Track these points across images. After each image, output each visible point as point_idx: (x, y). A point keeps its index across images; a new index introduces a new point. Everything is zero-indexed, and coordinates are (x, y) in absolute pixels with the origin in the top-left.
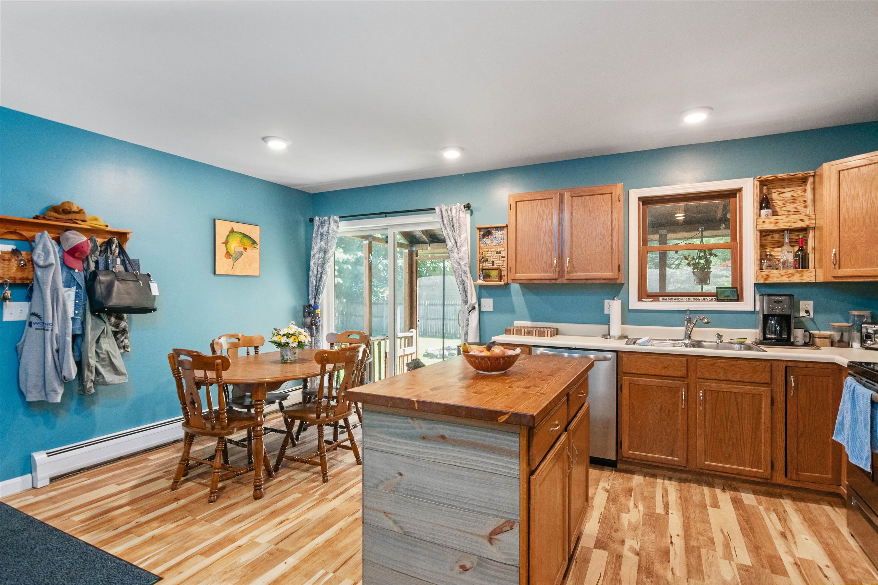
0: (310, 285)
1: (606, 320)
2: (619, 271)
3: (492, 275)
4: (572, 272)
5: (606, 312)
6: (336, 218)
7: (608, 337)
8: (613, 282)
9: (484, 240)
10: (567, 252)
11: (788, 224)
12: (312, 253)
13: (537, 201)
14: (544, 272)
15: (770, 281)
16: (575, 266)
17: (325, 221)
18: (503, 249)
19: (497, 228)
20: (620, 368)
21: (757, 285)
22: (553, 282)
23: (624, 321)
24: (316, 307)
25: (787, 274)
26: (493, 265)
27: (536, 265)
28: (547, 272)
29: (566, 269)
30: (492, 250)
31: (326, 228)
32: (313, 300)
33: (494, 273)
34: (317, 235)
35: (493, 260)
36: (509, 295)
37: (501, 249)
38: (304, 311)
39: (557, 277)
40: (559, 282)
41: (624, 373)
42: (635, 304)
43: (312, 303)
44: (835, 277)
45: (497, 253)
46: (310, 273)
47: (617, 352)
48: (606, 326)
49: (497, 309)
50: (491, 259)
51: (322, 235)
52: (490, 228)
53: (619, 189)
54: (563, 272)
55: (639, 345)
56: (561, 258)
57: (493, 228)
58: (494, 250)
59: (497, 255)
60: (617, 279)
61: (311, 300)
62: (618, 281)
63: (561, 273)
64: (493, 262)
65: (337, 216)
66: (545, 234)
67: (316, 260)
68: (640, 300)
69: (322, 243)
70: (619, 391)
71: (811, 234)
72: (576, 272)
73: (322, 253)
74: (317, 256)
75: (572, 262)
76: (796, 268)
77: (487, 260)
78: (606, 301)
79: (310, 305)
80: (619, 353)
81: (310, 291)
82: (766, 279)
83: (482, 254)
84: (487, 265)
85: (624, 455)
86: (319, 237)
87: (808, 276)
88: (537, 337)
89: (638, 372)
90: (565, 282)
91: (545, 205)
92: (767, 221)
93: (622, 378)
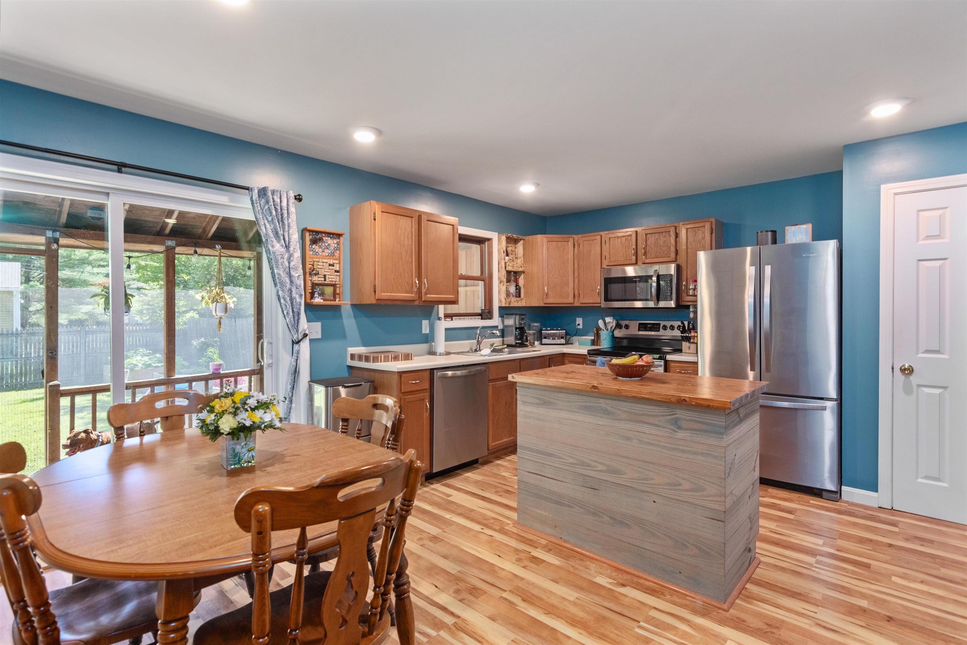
3: (326, 292)
4: (427, 294)
5: (424, 332)
9: (314, 246)
10: (424, 271)
11: (517, 268)
13: (400, 216)
15: (512, 305)
16: (429, 288)
18: (337, 262)
19: (329, 234)
21: (501, 308)
22: (411, 303)
25: (517, 301)
26: (325, 280)
27: (400, 285)
29: (423, 291)
30: (324, 260)
33: (329, 290)
35: (325, 273)
36: (340, 317)
37: (334, 261)
41: (490, 380)
44: (545, 304)
45: (330, 265)
47: (488, 363)
49: (326, 334)
50: (322, 272)
52: (322, 232)
56: (420, 279)
57: (325, 233)
58: (326, 261)
59: (330, 267)
63: (420, 294)
64: (325, 276)
71: (522, 276)
72: (431, 294)
75: (427, 284)
76: (516, 297)
77: (318, 274)
78: (424, 322)
82: (510, 304)
83: (313, 265)
84: (316, 279)
85: (490, 448)
87: (522, 303)
88: (403, 362)
90: (423, 303)
92: (510, 264)
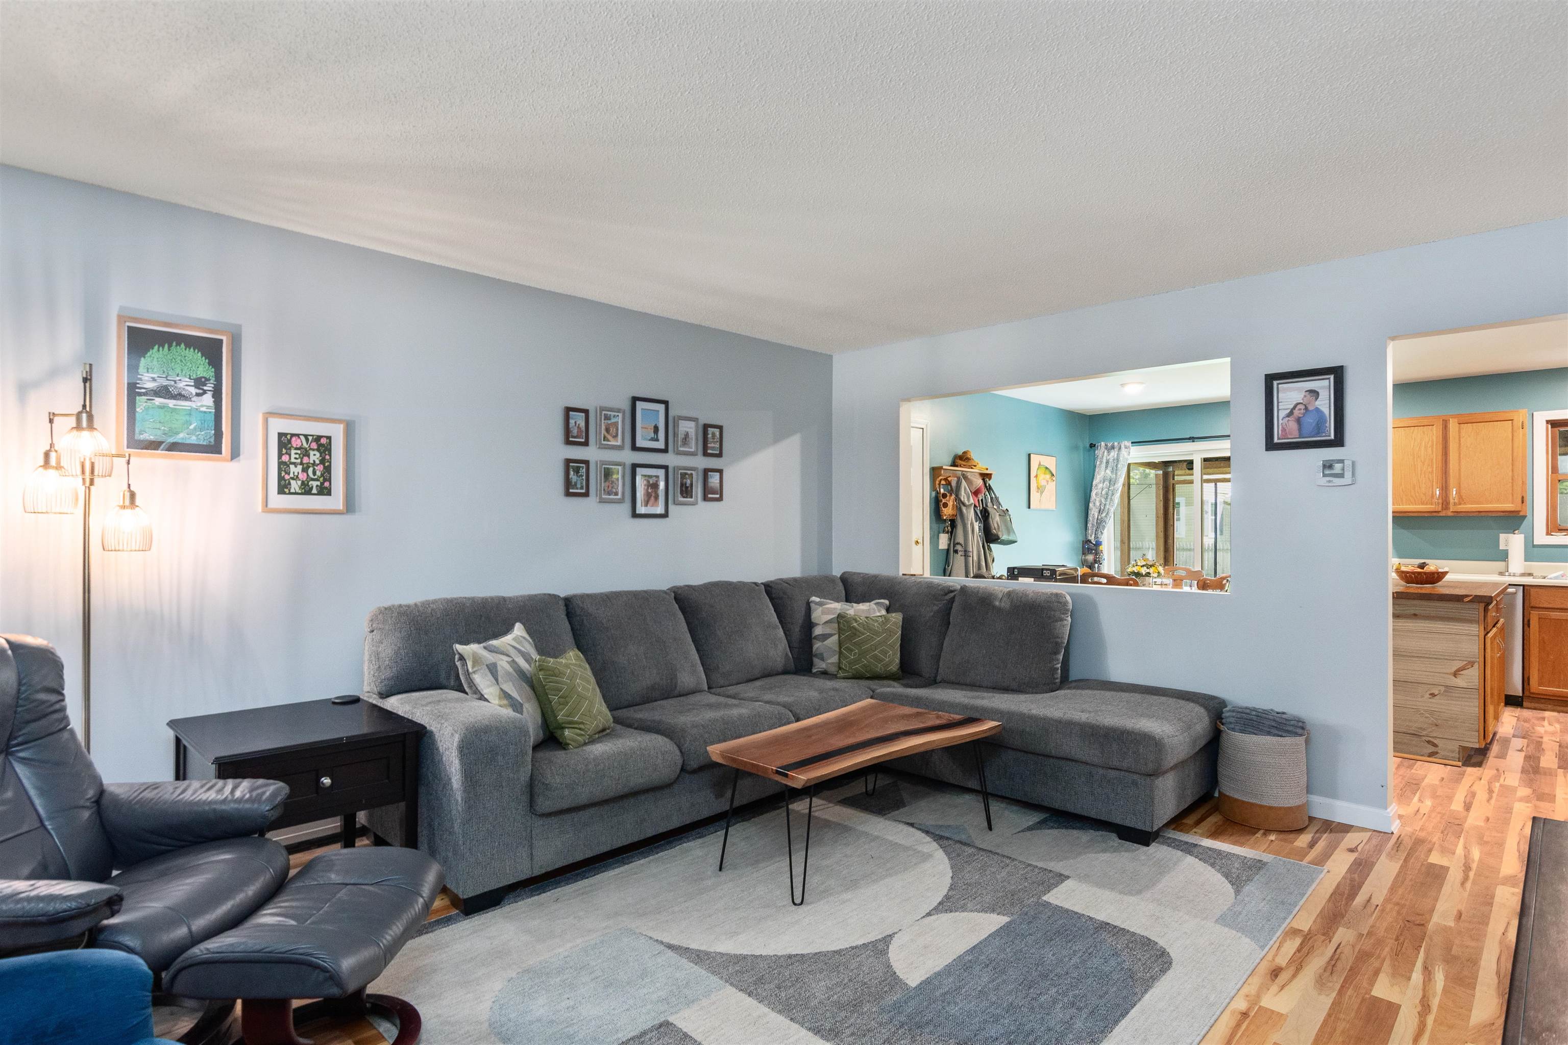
0: (1090, 518)
1: (1504, 556)
2: (1523, 503)
4: (1460, 504)
5: (1502, 547)
6: (1128, 444)
7: (1507, 574)
8: (1514, 514)
10: (1452, 481)
12: (1094, 483)
14: (1423, 504)
16: (1464, 497)
17: (1113, 448)
20: (1527, 602)
22: (1435, 514)
23: (1528, 558)
24: (1098, 544)
27: (1411, 496)
28: (1427, 504)
29: (1452, 501)
31: (1113, 454)
32: (1093, 536)
34: (1101, 462)
38: (1083, 547)
39: (1440, 509)
40: (1441, 514)
41: (1532, 607)
42: (1541, 537)
43: (1092, 538)
46: (1091, 505)
47: (1524, 586)
48: (1503, 564)
51: (1107, 462)
53: (1521, 415)
54: (1448, 503)
55: (1551, 579)
56: (1445, 488)
60: (1520, 511)
61: (1091, 536)
62: (1521, 514)
63: (1445, 503)
65: (1128, 441)
66: (1423, 463)
67: (1100, 491)
68: (1548, 534)
69: (1108, 471)
70: (1526, 626)
72: (1465, 503)
73: (1107, 483)
74: (1101, 485)
75: (1459, 493)
78: (1501, 535)
79: (1090, 541)
80: (1526, 588)
81: (1089, 525)
85: (1532, 691)
86: (1104, 465)
89: (1550, 606)
90: (1450, 514)
91: (1424, 432)
93: (1530, 613)
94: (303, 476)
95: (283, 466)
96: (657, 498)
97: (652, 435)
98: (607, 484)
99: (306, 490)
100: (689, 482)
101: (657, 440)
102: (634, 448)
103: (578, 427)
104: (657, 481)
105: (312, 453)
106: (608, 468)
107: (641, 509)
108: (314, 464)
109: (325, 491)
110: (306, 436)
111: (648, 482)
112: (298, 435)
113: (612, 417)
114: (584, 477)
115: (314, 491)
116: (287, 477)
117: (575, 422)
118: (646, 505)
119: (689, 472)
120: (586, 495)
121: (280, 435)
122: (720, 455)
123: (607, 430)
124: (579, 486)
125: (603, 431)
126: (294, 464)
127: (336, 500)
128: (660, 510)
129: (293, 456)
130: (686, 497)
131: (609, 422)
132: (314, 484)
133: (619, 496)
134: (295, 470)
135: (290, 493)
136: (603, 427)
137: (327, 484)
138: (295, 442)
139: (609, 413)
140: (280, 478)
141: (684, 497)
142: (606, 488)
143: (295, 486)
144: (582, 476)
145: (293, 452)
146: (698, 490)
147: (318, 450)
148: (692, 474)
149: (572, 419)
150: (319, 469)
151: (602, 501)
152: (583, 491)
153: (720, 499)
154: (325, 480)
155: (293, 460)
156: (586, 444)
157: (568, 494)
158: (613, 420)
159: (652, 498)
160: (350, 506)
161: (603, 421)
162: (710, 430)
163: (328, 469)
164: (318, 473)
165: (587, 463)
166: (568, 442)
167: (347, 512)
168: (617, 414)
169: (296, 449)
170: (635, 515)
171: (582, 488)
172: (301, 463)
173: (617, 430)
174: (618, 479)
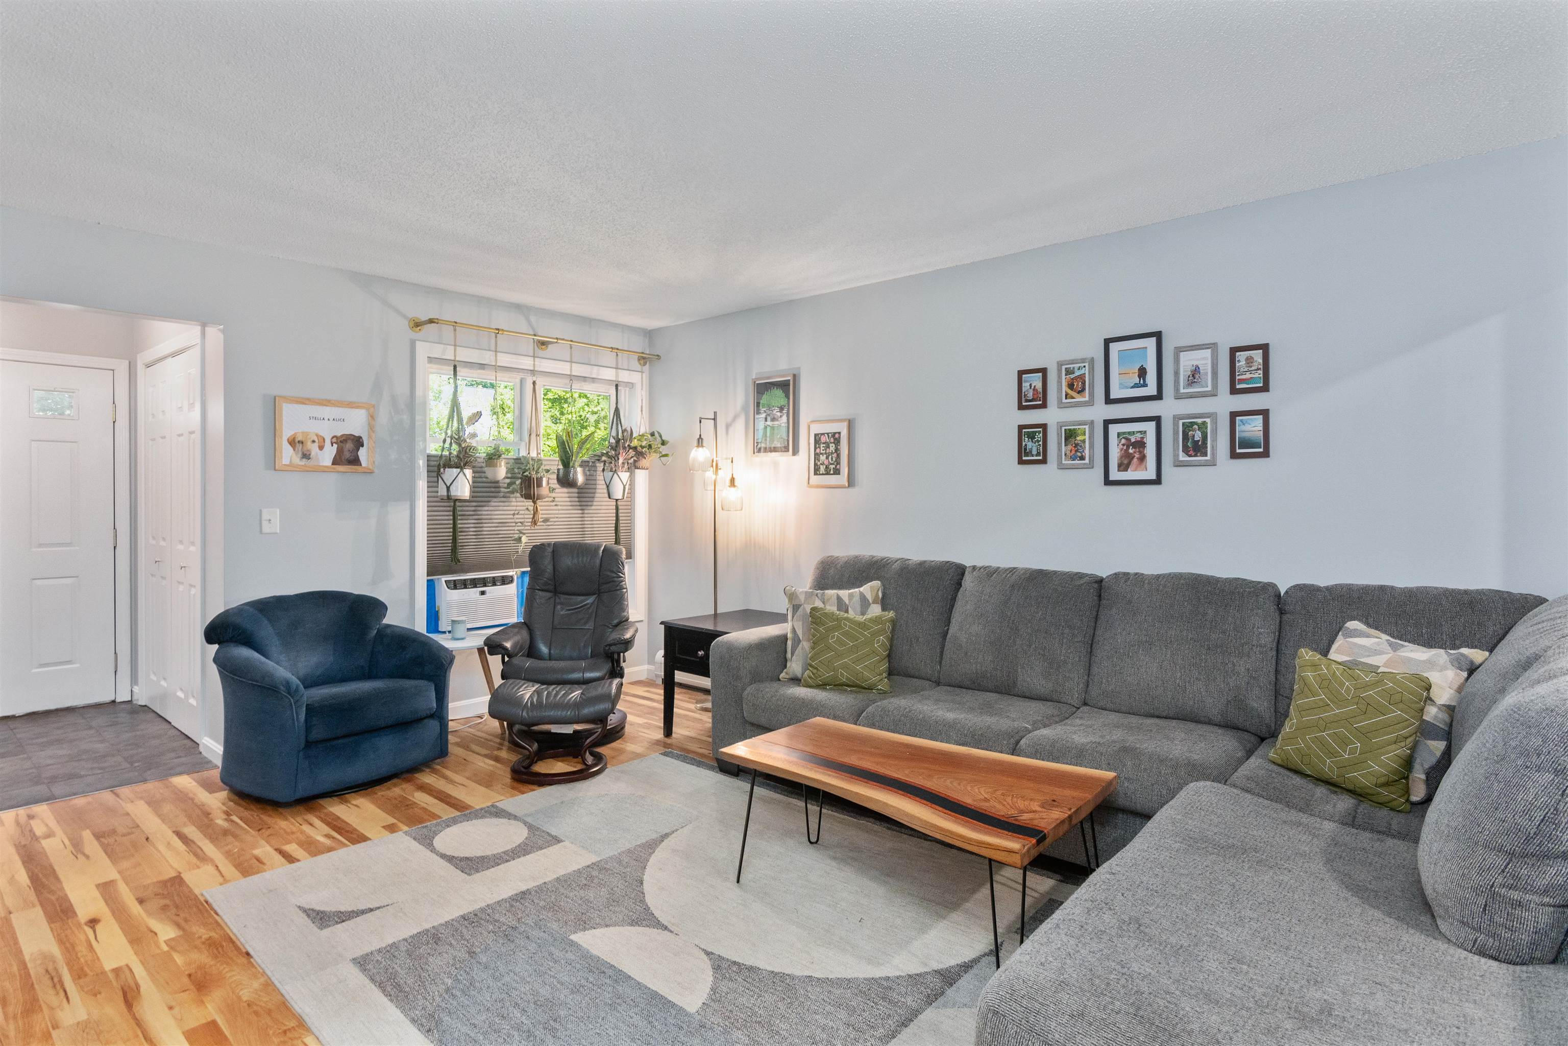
94: (826, 462)
95: (817, 455)
96: (1143, 458)
97: (1137, 380)
98: (1070, 447)
99: (827, 473)
100: (1198, 436)
101: (1145, 385)
102: (1109, 401)
103: (1034, 390)
104: (1143, 438)
105: (831, 445)
106: (1070, 430)
107: (1115, 475)
108: (832, 453)
109: (837, 472)
110: (828, 434)
111: (1128, 439)
112: (823, 434)
113: (1076, 369)
114: (1041, 443)
115: (832, 472)
116: (819, 463)
117: (1031, 385)
118: (1126, 470)
119: (1199, 421)
120: (1044, 461)
121: (816, 435)
122: (1265, 388)
123: (1071, 386)
124: (1034, 452)
125: (1065, 388)
126: (821, 454)
127: (842, 479)
128: (1151, 474)
129: (822, 448)
130: (1196, 456)
131: (1072, 376)
132: (832, 467)
133: (1087, 461)
134: (823, 458)
135: (820, 474)
136: (1064, 384)
137: (838, 467)
138: (823, 439)
139: (1072, 366)
140: (815, 464)
141: (1190, 456)
142: (1068, 452)
143: (822, 469)
144: (1038, 441)
145: (822, 445)
146: (1221, 444)
147: (834, 443)
148: (1204, 423)
149: (1026, 381)
150: (835, 455)
151: (1061, 467)
152: (1040, 458)
153: (1266, 454)
154: (837, 464)
155: (822, 452)
156: (1044, 406)
157: (1021, 462)
158: (1077, 373)
159: (1135, 460)
160: (851, 482)
161: (1064, 377)
162: (1241, 356)
163: (838, 456)
164: (834, 459)
165: (1044, 427)
166: (1021, 407)
167: (849, 486)
168: (1083, 365)
169: (824, 443)
170: (1108, 482)
171: (1038, 454)
172: (826, 453)
173: (1084, 383)
174: (1084, 441)
